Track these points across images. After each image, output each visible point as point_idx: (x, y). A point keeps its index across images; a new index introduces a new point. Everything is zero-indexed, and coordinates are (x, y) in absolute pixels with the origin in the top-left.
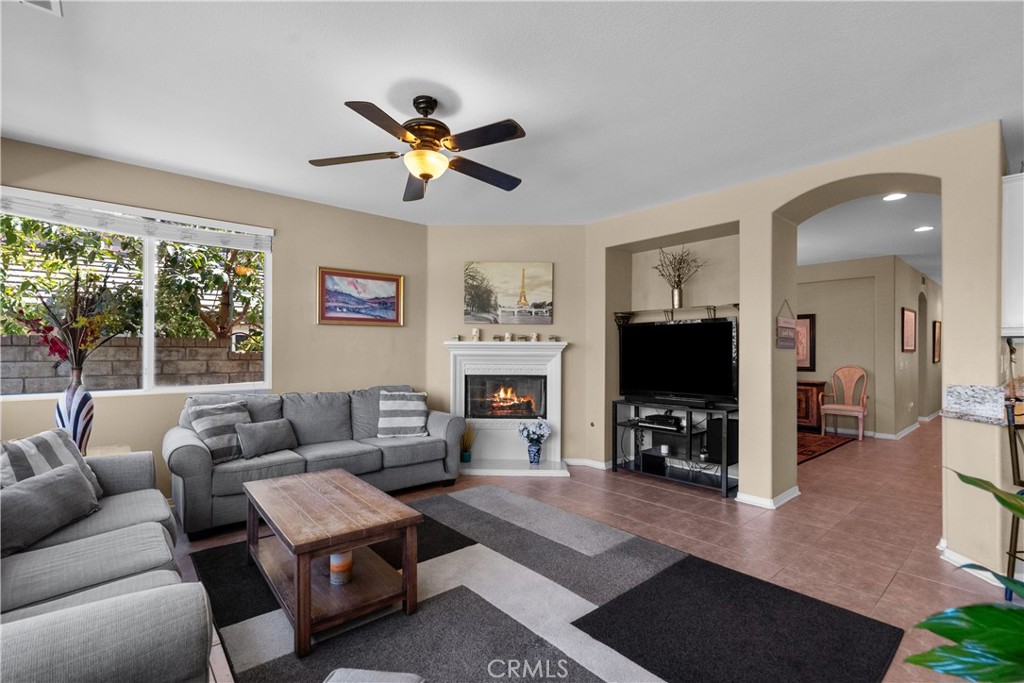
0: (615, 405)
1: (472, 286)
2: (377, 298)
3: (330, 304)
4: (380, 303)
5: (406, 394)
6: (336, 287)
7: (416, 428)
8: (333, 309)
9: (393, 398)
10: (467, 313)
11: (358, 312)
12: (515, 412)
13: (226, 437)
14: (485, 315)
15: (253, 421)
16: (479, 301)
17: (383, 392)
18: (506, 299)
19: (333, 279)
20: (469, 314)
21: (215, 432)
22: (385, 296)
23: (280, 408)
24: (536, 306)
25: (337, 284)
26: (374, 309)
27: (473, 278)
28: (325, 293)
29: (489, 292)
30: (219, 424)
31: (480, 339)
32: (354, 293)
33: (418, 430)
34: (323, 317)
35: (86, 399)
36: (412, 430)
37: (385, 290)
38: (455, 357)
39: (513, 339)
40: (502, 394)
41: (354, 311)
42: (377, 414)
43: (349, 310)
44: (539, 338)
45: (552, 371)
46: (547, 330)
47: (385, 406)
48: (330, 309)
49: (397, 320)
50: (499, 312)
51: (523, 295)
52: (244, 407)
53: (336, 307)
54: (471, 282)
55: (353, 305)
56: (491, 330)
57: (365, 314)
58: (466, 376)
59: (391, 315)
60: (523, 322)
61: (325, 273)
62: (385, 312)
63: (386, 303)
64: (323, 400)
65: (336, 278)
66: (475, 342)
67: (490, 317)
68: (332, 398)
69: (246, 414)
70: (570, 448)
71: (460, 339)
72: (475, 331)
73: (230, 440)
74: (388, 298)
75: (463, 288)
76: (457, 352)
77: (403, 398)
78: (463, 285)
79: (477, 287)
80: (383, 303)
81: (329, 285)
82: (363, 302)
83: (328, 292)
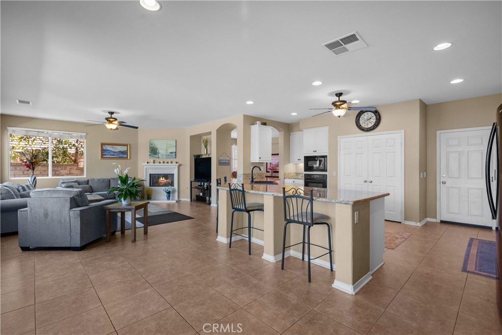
0: (191, 182)
1: (151, 147)
2: (120, 151)
3: (104, 153)
8: (106, 155)
10: (150, 155)
11: (114, 156)
12: (165, 185)
14: (156, 156)
15: (79, 185)
16: (154, 151)
18: (162, 151)
23: (87, 182)
24: (171, 153)
25: (107, 148)
26: (119, 154)
27: (152, 145)
28: (103, 151)
29: (157, 149)
30: (69, 185)
31: (154, 163)
32: (113, 150)
34: (102, 157)
35: (35, 178)
37: (124, 149)
38: (146, 168)
39: (164, 163)
40: (161, 179)
41: (112, 155)
43: (111, 155)
44: (171, 163)
45: (175, 172)
46: (174, 160)
48: (104, 155)
49: (127, 157)
50: (160, 155)
51: (167, 150)
56: (157, 160)
57: (116, 156)
58: (150, 174)
59: (125, 156)
60: (167, 158)
61: (102, 145)
62: (123, 155)
64: (101, 180)
65: (106, 146)
66: (152, 164)
67: (157, 156)
68: (104, 180)
69: (77, 183)
70: (181, 195)
71: (148, 163)
72: (152, 161)
74: (124, 151)
75: (149, 148)
76: (147, 167)
79: (153, 147)
80: (122, 153)
81: (104, 148)
82: (115, 152)
83: (104, 150)
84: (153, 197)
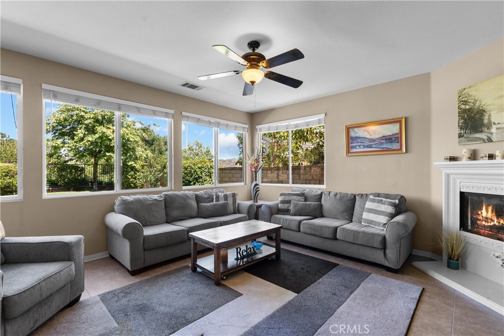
1: (465, 111)
2: (384, 136)
3: (353, 145)
4: (386, 139)
5: (384, 199)
6: (356, 135)
7: (381, 223)
9: (373, 201)
10: (460, 136)
11: (371, 147)
13: (287, 205)
14: (479, 135)
15: (305, 201)
16: (471, 122)
17: (371, 197)
19: (354, 131)
20: (462, 137)
21: (283, 202)
22: (391, 134)
25: (357, 133)
26: (382, 144)
27: (465, 103)
28: (350, 140)
29: (482, 112)
30: (286, 199)
31: (473, 158)
32: (368, 136)
33: (382, 225)
34: (348, 152)
36: (378, 224)
37: (392, 129)
38: (448, 175)
41: (368, 147)
42: (363, 209)
43: (364, 147)
47: (369, 205)
48: (352, 147)
49: (401, 149)
50: (494, 130)
52: (302, 195)
53: (356, 146)
54: (463, 107)
55: (367, 143)
56: (484, 149)
57: (375, 148)
58: (462, 194)
59: (396, 146)
61: (348, 129)
62: (391, 145)
63: (391, 139)
64: (338, 196)
65: (356, 129)
66: (467, 162)
67: (484, 136)
71: (453, 159)
72: (467, 151)
73: (288, 207)
74: (393, 135)
75: (457, 114)
76: (448, 171)
77: (380, 202)
78: (457, 110)
79: (469, 110)
80: (389, 139)
81: (352, 134)
82: (374, 140)
83: (352, 138)
84: (471, 262)
